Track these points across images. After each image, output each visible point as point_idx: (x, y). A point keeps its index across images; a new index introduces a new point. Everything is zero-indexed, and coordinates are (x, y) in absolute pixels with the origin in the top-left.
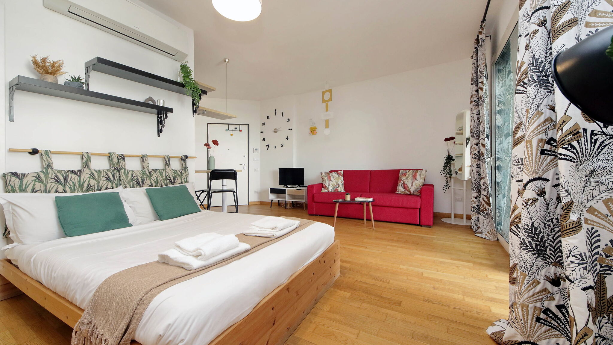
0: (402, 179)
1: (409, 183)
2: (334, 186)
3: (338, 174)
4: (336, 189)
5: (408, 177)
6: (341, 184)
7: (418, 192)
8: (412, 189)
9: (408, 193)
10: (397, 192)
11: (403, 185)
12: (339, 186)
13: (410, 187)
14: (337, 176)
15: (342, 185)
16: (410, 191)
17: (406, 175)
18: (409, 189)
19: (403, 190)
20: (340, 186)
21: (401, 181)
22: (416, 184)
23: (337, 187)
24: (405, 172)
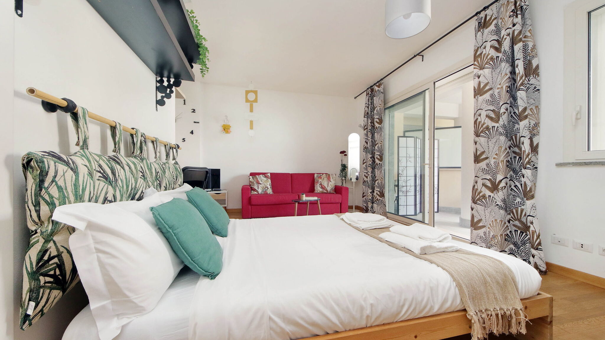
0: (319, 181)
1: (325, 184)
2: (263, 188)
3: (266, 177)
4: (265, 191)
5: (323, 179)
6: (269, 187)
7: (333, 191)
8: (329, 189)
9: (326, 192)
10: (316, 192)
11: (320, 186)
12: (268, 188)
13: (326, 186)
14: (265, 179)
15: (270, 187)
16: (327, 191)
17: (321, 178)
18: (326, 189)
19: (321, 190)
20: (269, 189)
21: (318, 182)
22: (331, 185)
23: (266, 190)
24: (319, 175)
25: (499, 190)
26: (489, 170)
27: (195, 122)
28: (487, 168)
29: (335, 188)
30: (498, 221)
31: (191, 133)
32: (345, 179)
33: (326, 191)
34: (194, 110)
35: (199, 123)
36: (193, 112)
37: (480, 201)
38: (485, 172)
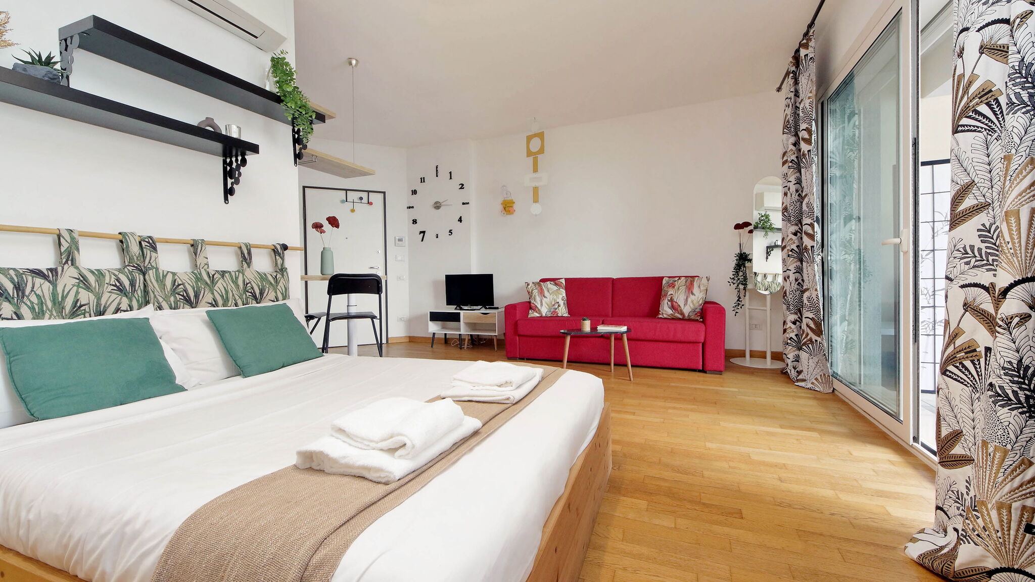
0: (669, 294)
1: (680, 299)
2: (550, 306)
3: (556, 285)
4: (554, 312)
5: (678, 289)
6: (561, 303)
7: (696, 314)
8: (687, 310)
9: (680, 316)
10: (660, 316)
11: (669, 303)
12: (559, 306)
13: (682, 305)
14: (554, 288)
15: (564, 304)
16: (682, 314)
17: (674, 287)
18: (681, 310)
19: (670, 312)
20: (561, 307)
21: (666, 295)
22: (692, 302)
23: (556, 309)
24: (672, 280)
25: (998, 329)
26: (989, 251)
27: (464, 204)
28: (983, 246)
29: (702, 309)
30: (991, 450)
31: (459, 221)
32: (745, 289)
33: (680, 314)
34: (463, 185)
35: (468, 203)
36: (461, 188)
37: (957, 367)
38: (973, 260)
